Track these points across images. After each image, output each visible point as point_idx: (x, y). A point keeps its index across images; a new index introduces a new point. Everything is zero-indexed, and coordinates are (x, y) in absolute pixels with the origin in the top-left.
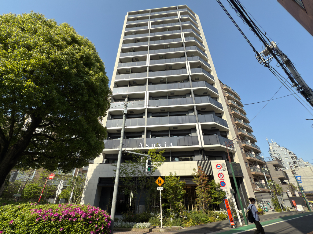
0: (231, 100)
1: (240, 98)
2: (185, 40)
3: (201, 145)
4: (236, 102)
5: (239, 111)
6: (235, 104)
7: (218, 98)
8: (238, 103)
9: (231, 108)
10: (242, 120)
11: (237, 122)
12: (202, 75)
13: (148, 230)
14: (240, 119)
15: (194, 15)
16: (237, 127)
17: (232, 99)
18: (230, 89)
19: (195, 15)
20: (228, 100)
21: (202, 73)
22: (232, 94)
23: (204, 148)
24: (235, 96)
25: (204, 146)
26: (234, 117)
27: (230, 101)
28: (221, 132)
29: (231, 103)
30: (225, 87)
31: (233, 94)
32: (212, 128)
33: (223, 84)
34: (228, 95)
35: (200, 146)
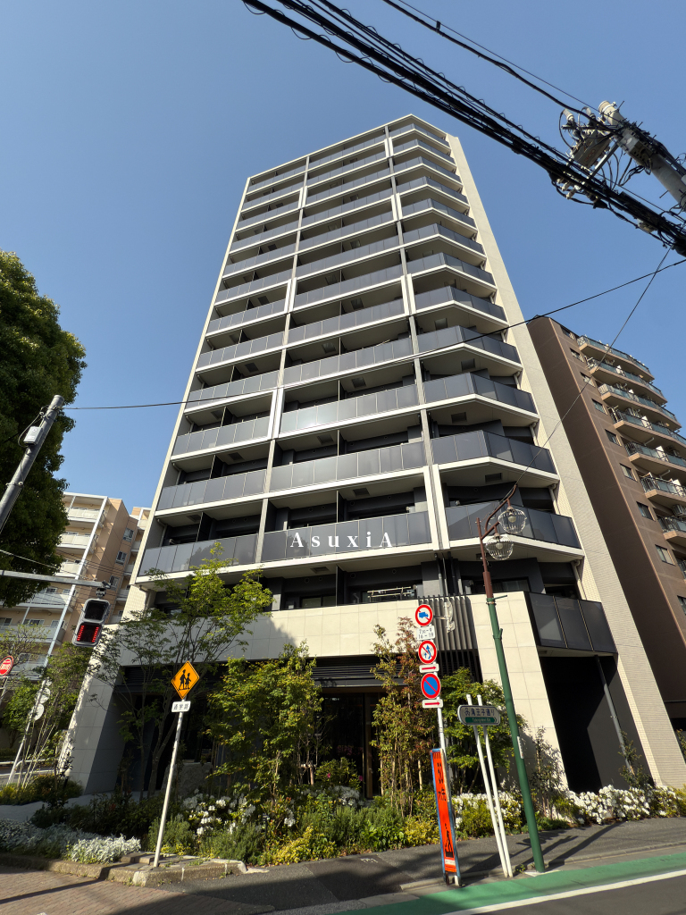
0: (609, 384)
1: (652, 375)
2: (403, 215)
3: (440, 540)
4: (631, 391)
5: (645, 418)
6: (630, 397)
7: (519, 377)
8: (642, 393)
9: (610, 411)
10: (660, 448)
11: (636, 456)
12: (453, 308)
13: (94, 872)
14: (653, 447)
15: (442, 138)
16: (639, 474)
17: (614, 382)
18: (605, 349)
19: (447, 140)
20: (599, 385)
21: (452, 302)
22: (615, 366)
23: (449, 552)
24: (628, 369)
25: (447, 545)
26: (625, 441)
27: (604, 387)
28: (524, 491)
29: (608, 395)
30: (583, 345)
31: (617, 362)
32: (488, 478)
33: (577, 337)
34: (594, 368)
35: (434, 546)
